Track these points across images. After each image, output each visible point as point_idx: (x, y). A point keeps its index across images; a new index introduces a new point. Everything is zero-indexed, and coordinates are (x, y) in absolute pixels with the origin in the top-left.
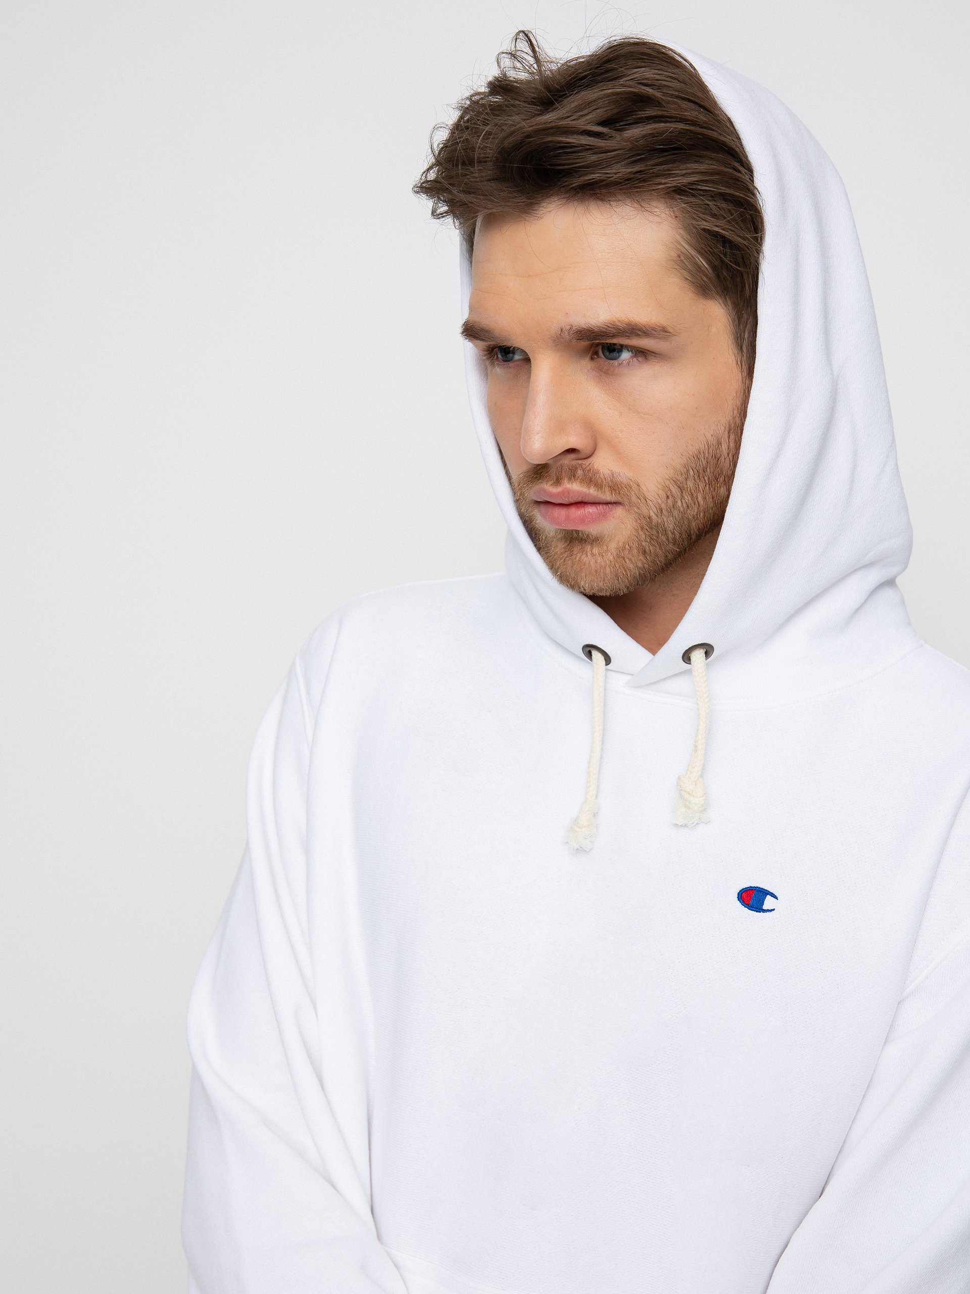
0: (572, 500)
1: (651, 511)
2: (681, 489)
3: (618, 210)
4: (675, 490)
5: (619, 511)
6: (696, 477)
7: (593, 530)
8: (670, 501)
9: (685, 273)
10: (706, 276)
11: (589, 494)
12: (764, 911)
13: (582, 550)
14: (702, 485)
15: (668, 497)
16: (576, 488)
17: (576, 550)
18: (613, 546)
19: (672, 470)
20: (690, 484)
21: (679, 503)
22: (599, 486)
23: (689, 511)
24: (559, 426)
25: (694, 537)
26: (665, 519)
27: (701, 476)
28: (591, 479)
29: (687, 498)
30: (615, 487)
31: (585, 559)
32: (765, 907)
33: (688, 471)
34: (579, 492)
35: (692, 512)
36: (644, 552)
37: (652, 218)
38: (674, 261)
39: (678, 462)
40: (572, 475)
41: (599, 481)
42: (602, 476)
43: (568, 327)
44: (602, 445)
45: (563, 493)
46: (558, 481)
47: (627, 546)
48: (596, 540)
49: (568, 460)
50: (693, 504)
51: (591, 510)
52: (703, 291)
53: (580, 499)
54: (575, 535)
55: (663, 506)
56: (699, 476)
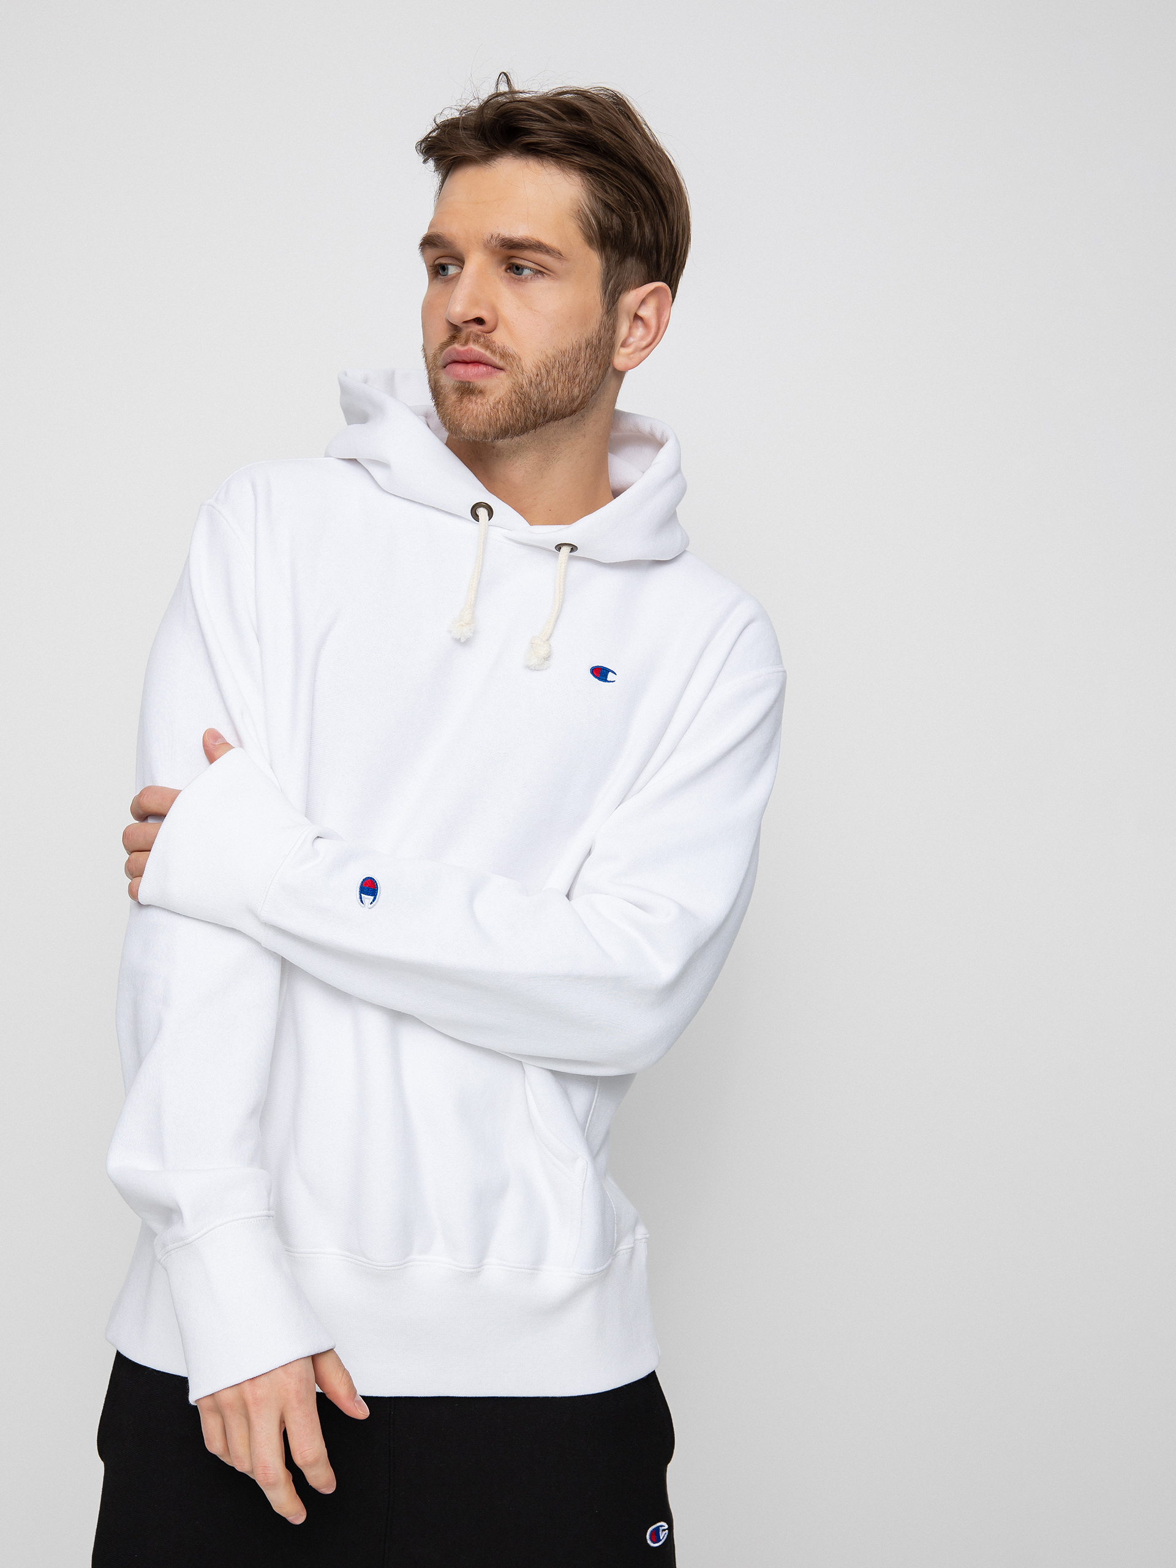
0: (473, 358)
1: (524, 381)
2: (548, 372)
3: (547, 169)
4: (543, 371)
5: (502, 374)
6: (560, 369)
7: (480, 383)
8: (539, 379)
9: (581, 225)
10: (593, 231)
11: (484, 355)
12: (608, 682)
13: (470, 401)
14: (563, 379)
15: (537, 375)
16: (476, 349)
17: (465, 400)
18: (492, 400)
19: (545, 356)
20: (555, 373)
21: (544, 384)
22: (493, 352)
23: (549, 393)
24: (475, 302)
25: (549, 414)
26: (532, 391)
27: (564, 371)
28: (488, 346)
29: (551, 384)
30: (504, 355)
31: (471, 406)
32: (608, 679)
33: (555, 361)
34: (479, 352)
35: (551, 395)
36: (512, 411)
37: (568, 179)
38: (575, 212)
39: (550, 352)
40: (477, 339)
41: (494, 348)
42: (496, 345)
43: (496, 236)
44: (500, 326)
45: (467, 350)
46: (466, 343)
47: (501, 402)
48: (481, 392)
49: (476, 328)
50: (553, 390)
51: (482, 369)
52: (589, 240)
53: (477, 359)
54: (467, 386)
55: (533, 380)
56: (562, 370)
